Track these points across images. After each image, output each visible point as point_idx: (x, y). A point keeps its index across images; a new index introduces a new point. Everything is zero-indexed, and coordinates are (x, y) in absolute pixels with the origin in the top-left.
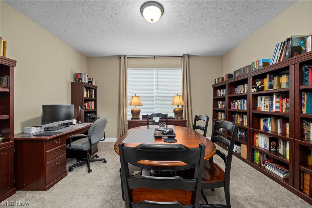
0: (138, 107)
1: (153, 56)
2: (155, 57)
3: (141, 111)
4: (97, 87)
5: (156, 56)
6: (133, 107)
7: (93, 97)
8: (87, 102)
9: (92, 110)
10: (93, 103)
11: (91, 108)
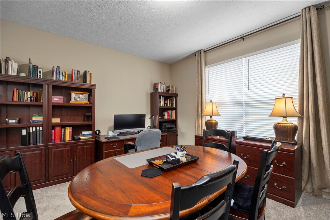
0: (214, 119)
1: (240, 37)
2: (243, 38)
3: (219, 123)
4: (177, 94)
5: (245, 35)
6: (208, 118)
7: (174, 106)
8: (167, 111)
9: (173, 119)
10: (174, 111)
11: (172, 117)
